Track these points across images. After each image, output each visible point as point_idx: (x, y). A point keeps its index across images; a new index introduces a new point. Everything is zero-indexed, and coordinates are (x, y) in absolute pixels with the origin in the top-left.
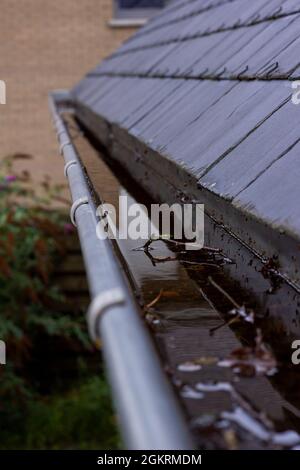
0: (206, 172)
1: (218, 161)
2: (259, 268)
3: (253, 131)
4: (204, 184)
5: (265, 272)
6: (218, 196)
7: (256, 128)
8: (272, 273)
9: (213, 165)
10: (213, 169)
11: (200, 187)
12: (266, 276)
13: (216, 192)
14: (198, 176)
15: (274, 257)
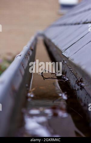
14: (63, 51)
15: (81, 79)
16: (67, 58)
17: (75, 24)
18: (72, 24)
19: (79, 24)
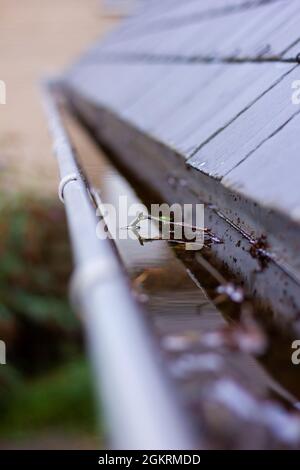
0: (196, 152)
1: (207, 141)
2: (248, 247)
3: (243, 112)
4: (193, 164)
5: (252, 252)
6: (207, 175)
7: (246, 109)
8: (260, 253)
9: (202, 145)
10: (203, 149)
11: (189, 167)
12: (254, 256)
13: (206, 171)
14: (187, 156)
15: (263, 237)
16: (212, 177)
17: (193, 60)
18: (177, 59)
19: (208, 60)
